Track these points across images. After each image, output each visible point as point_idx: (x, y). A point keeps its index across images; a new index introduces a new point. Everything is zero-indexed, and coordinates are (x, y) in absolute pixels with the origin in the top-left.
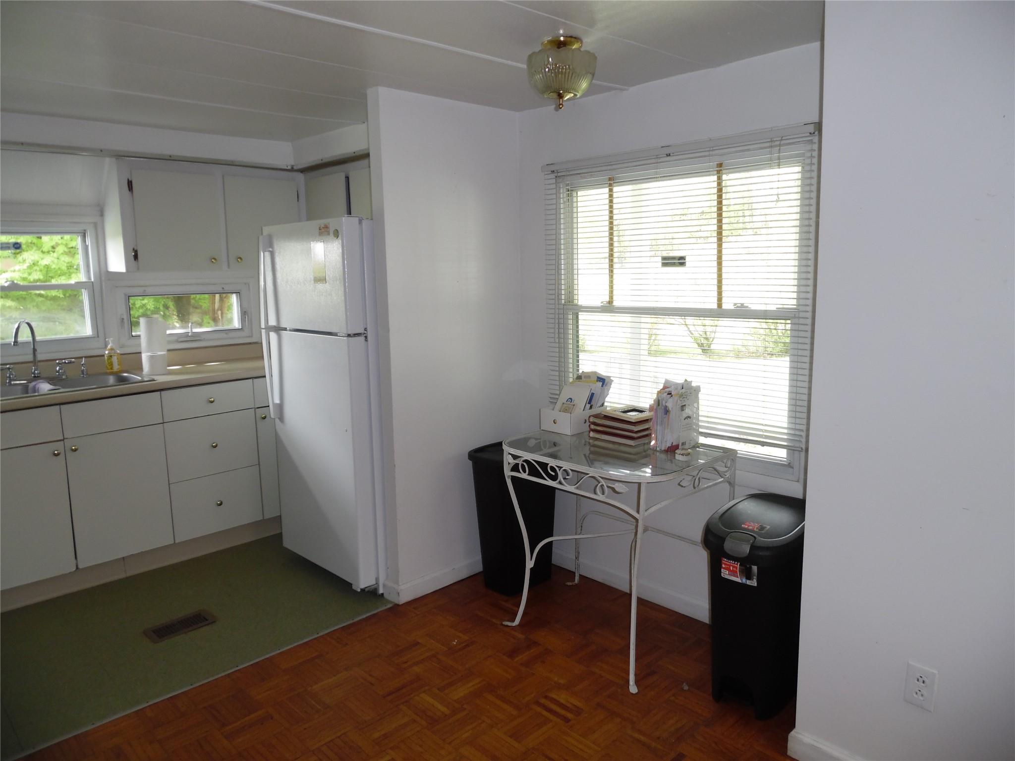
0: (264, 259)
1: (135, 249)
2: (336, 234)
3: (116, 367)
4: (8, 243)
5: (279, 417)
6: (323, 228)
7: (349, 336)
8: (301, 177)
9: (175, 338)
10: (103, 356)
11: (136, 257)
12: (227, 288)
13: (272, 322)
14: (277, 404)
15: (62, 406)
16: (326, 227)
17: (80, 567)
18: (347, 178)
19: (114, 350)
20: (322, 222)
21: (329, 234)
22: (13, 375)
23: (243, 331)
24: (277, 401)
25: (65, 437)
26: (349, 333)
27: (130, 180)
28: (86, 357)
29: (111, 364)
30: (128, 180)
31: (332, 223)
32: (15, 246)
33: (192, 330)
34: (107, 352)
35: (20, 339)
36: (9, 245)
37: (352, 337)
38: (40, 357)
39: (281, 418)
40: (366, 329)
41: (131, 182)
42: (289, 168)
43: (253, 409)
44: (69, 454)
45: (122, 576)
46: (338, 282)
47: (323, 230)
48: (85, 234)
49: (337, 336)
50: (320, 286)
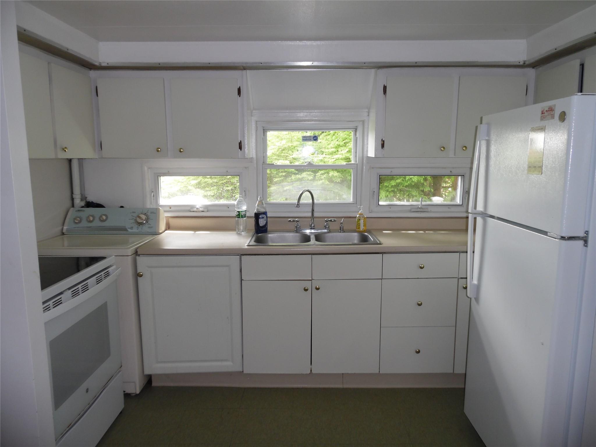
0: (481, 147)
1: (383, 140)
2: (563, 117)
3: (362, 228)
4: (310, 137)
5: (475, 297)
6: (546, 111)
7: (563, 238)
8: (531, 72)
9: (409, 208)
10: (356, 217)
11: (383, 146)
12: (455, 172)
13: (480, 207)
14: (474, 285)
15: (313, 255)
16: (551, 109)
17: (313, 372)
18: (582, 66)
19: (363, 215)
20: (546, 105)
21: (553, 117)
22: (299, 225)
23: (463, 207)
24: (475, 282)
25: (313, 278)
26: (563, 235)
27: (385, 85)
28: (345, 217)
29: (359, 225)
30: (384, 85)
31: (559, 104)
32: (314, 138)
33: (421, 203)
34: (358, 216)
35: (302, 201)
36: (310, 138)
37: (566, 240)
38: (316, 215)
39: (477, 299)
40: (587, 232)
41: (386, 86)
42: (522, 63)
43: (457, 279)
44: (314, 290)
45: (340, 386)
46: (557, 174)
47: (546, 114)
48: (356, 129)
49: (547, 235)
50: (534, 177)
